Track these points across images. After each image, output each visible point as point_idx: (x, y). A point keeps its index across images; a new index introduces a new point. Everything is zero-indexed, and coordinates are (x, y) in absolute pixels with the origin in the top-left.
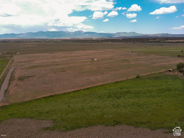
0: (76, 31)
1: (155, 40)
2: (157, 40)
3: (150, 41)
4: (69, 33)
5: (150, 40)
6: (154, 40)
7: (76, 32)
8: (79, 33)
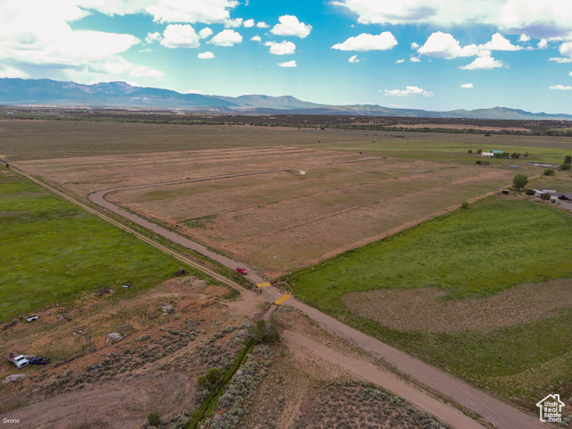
0: (103, 83)
1: (366, 124)
2: (370, 124)
3: (352, 124)
4: (77, 89)
5: (352, 121)
6: (364, 124)
7: (102, 85)
8: (116, 88)
